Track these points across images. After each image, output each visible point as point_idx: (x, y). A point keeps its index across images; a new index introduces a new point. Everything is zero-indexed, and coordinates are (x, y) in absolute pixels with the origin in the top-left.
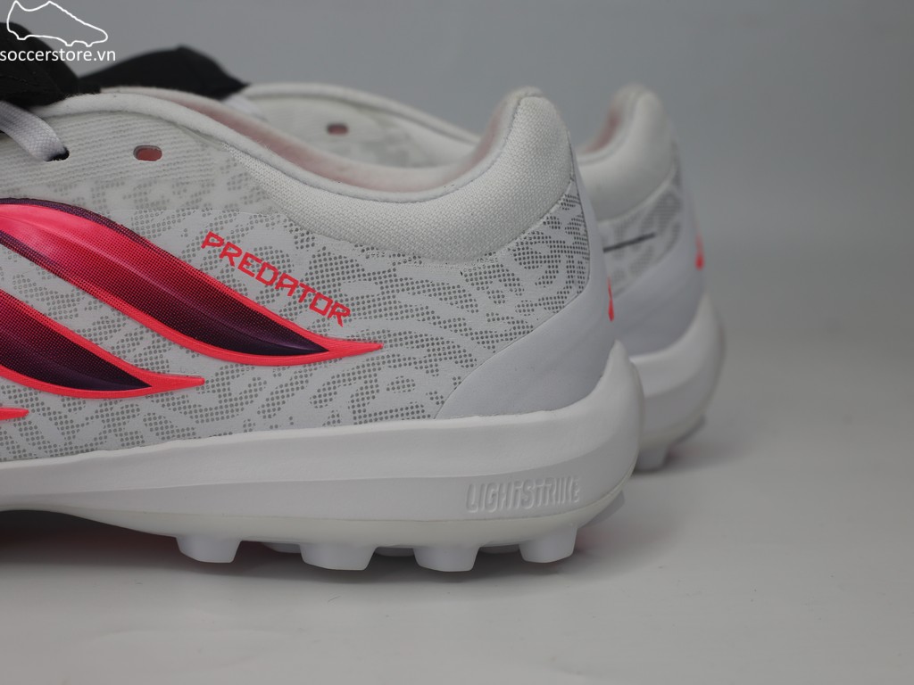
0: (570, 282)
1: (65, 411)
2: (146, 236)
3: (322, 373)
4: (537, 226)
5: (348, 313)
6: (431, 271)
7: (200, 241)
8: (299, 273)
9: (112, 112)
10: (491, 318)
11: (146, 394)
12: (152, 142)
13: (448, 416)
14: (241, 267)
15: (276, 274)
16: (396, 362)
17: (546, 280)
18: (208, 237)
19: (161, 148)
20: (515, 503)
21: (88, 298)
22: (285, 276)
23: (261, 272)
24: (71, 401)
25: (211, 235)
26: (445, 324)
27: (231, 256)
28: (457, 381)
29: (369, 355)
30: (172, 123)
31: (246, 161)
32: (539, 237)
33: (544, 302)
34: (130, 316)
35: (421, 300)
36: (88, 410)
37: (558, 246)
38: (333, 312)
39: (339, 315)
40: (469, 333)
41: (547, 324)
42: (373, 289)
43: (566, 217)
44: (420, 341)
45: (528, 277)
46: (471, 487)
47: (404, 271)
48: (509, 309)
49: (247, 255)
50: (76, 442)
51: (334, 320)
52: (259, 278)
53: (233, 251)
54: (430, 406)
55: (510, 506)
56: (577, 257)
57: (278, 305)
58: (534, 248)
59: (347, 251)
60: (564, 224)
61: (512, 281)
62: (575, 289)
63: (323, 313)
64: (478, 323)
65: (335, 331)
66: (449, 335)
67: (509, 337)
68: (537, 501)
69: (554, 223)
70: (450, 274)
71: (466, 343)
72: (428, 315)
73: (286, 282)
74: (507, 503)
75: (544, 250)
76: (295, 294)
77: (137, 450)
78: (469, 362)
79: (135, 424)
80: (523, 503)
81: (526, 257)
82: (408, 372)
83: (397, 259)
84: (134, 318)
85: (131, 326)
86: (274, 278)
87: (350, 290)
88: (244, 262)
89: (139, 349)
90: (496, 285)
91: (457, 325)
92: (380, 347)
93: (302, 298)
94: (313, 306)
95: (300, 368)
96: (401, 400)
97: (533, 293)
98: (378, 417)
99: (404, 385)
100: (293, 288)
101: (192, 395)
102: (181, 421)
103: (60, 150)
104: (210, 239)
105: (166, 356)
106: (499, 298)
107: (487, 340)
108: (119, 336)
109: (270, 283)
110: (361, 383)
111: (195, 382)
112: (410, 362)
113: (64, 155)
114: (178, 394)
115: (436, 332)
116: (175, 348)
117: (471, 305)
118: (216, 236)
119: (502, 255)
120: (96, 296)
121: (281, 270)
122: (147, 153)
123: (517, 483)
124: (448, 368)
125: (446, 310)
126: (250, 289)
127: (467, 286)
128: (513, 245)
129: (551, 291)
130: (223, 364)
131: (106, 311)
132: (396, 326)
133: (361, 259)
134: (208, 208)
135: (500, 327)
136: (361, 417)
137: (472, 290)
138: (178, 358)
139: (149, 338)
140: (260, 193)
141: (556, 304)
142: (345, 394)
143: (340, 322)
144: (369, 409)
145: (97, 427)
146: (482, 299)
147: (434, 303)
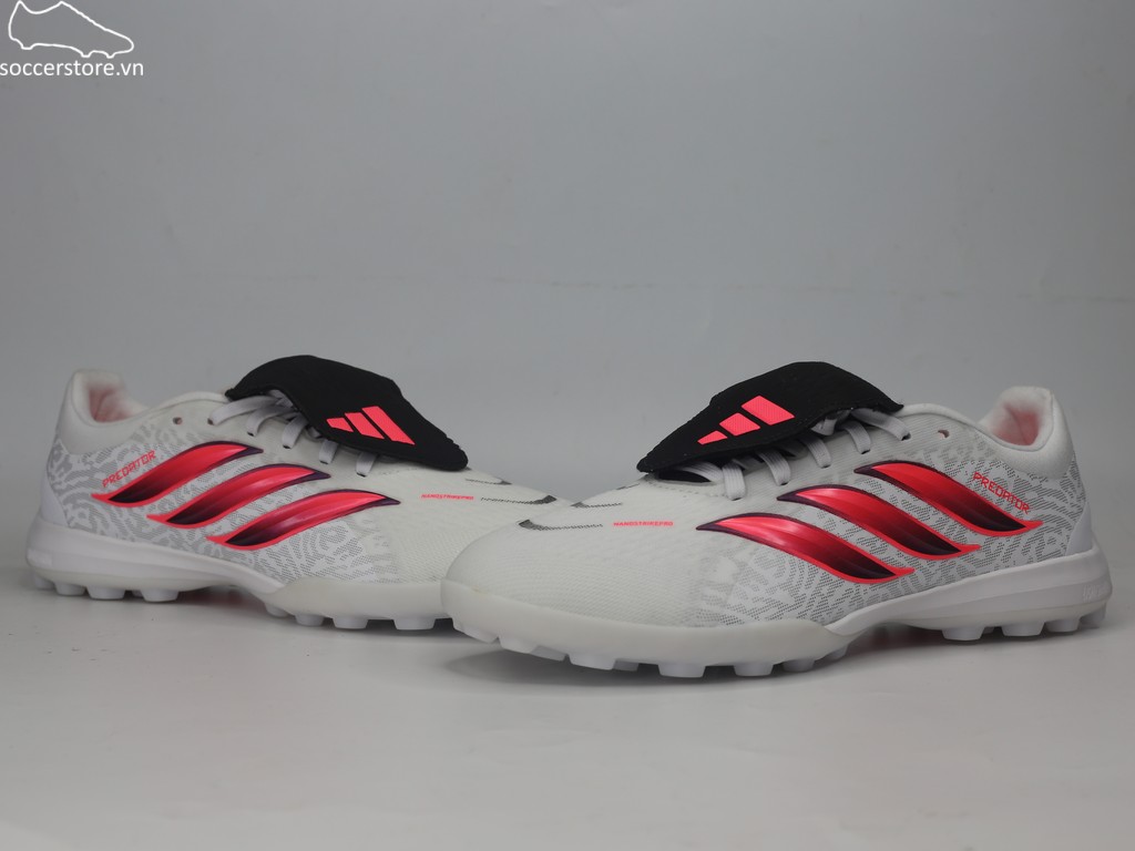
30: (949, 418)
99: (1052, 541)
104: (976, 476)
111: (976, 548)
136: (1041, 558)
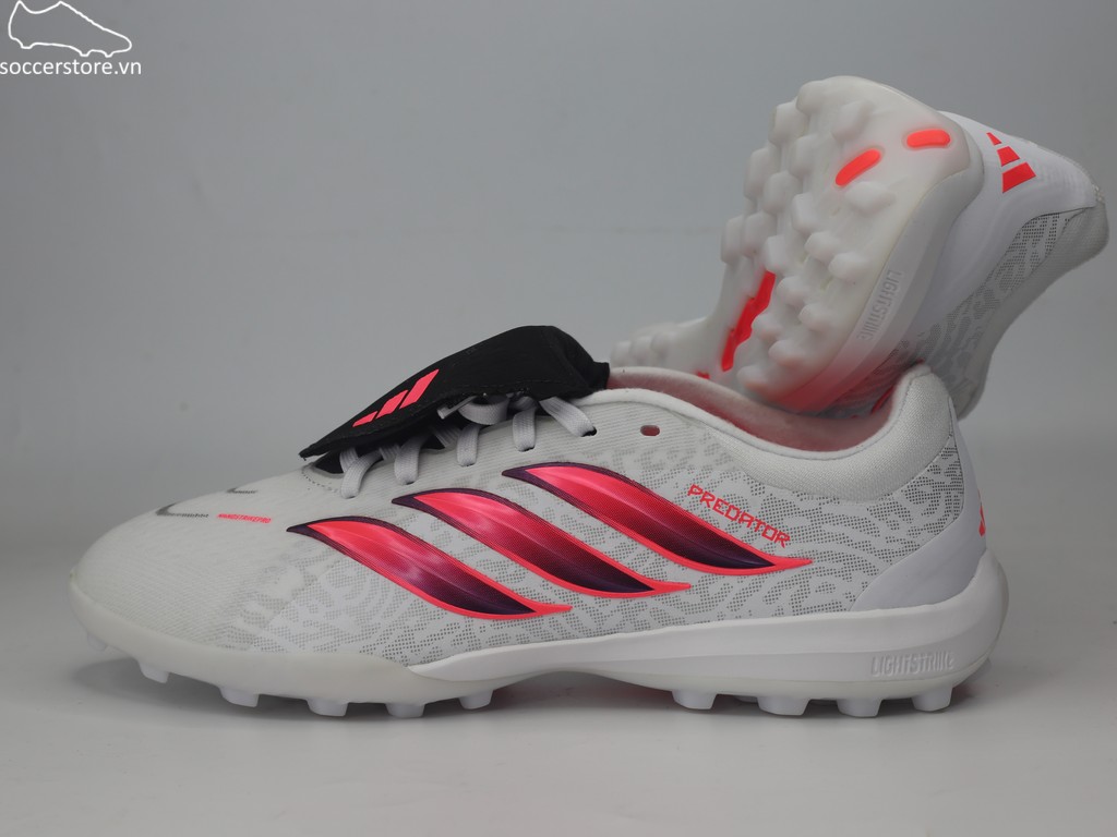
0: (948, 511)
1: (597, 607)
2: (650, 487)
3: (771, 580)
4: (923, 473)
5: (788, 539)
6: (847, 508)
7: (687, 491)
8: (754, 512)
9: (625, 402)
10: (890, 540)
11: (651, 595)
12: (653, 423)
13: (859, 609)
14: (714, 508)
15: (738, 513)
16: (822, 572)
17: (929, 512)
18: (692, 488)
19: (659, 427)
20: (906, 669)
21: (612, 530)
22: (744, 514)
23: (728, 511)
24: (601, 600)
25: (694, 486)
26: (857, 546)
27: (708, 501)
28: (865, 585)
29: (804, 568)
31: (717, 434)
32: (924, 481)
33: (928, 527)
34: (640, 542)
35: (839, 529)
36: (613, 606)
37: (939, 486)
38: (778, 538)
39: (782, 540)
40: (872, 551)
41: (930, 544)
42: (806, 522)
43: (945, 465)
44: (839, 558)
45: (916, 510)
46: (874, 659)
47: (826, 509)
48: (902, 533)
49: (719, 500)
50: (604, 628)
51: (779, 544)
52: (727, 515)
53: (709, 497)
54: (846, 603)
55: (903, 672)
56: (953, 493)
57: (740, 534)
58: (921, 488)
59: (787, 496)
60: (944, 469)
61: (905, 514)
62: (952, 516)
63: (771, 539)
64: (879, 544)
65: (779, 551)
66: (859, 553)
67: (902, 553)
68: (921, 668)
69: (936, 470)
70: (859, 510)
71: (871, 558)
72: (844, 539)
73: (746, 518)
74: (900, 670)
75: (928, 489)
76: (752, 526)
77: (645, 633)
78: (873, 572)
79: (644, 616)
80: (911, 670)
81: (915, 496)
82: (830, 579)
83: (822, 501)
84: (643, 544)
85: (641, 549)
86: (738, 515)
87: (789, 523)
88: (717, 504)
89: (647, 565)
90: (893, 517)
91: (865, 546)
92: (811, 562)
93: (756, 529)
94: (764, 535)
95: (756, 577)
96: (826, 598)
97: (919, 521)
98: (809, 610)
100: (750, 522)
101: (683, 596)
102: (675, 613)
103: (592, 429)
105: (665, 569)
106: (895, 526)
107: (887, 556)
108: (632, 556)
109: (735, 519)
110: (798, 587)
112: (831, 572)
113: (593, 432)
114: (673, 595)
115: (850, 551)
116: (671, 564)
117: (874, 531)
118: (697, 487)
119: (897, 495)
120: (617, 529)
121: (742, 510)
122: (650, 431)
123: (907, 656)
124: (859, 576)
125: (856, 536)
126: (721, 523)
127: (872, 518)
128: (905, 488)
129: (933, 519)
130: (704, 574)
131: (624, 539)
132: (821, 547)
133: (797, 502)
134: (691, 468)
135: (896, 547)
137: (876, 521)
138: (672, 570)
139: (653, 557)
140: (727, 457)
141: (936, 528)
142: (786, 596)
143: (783, 545)
144: (804, 605)
145: (618, 617)
146: (883, 527)
147: (849, 532)
